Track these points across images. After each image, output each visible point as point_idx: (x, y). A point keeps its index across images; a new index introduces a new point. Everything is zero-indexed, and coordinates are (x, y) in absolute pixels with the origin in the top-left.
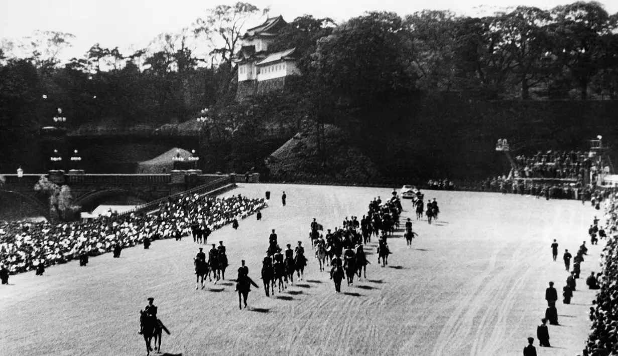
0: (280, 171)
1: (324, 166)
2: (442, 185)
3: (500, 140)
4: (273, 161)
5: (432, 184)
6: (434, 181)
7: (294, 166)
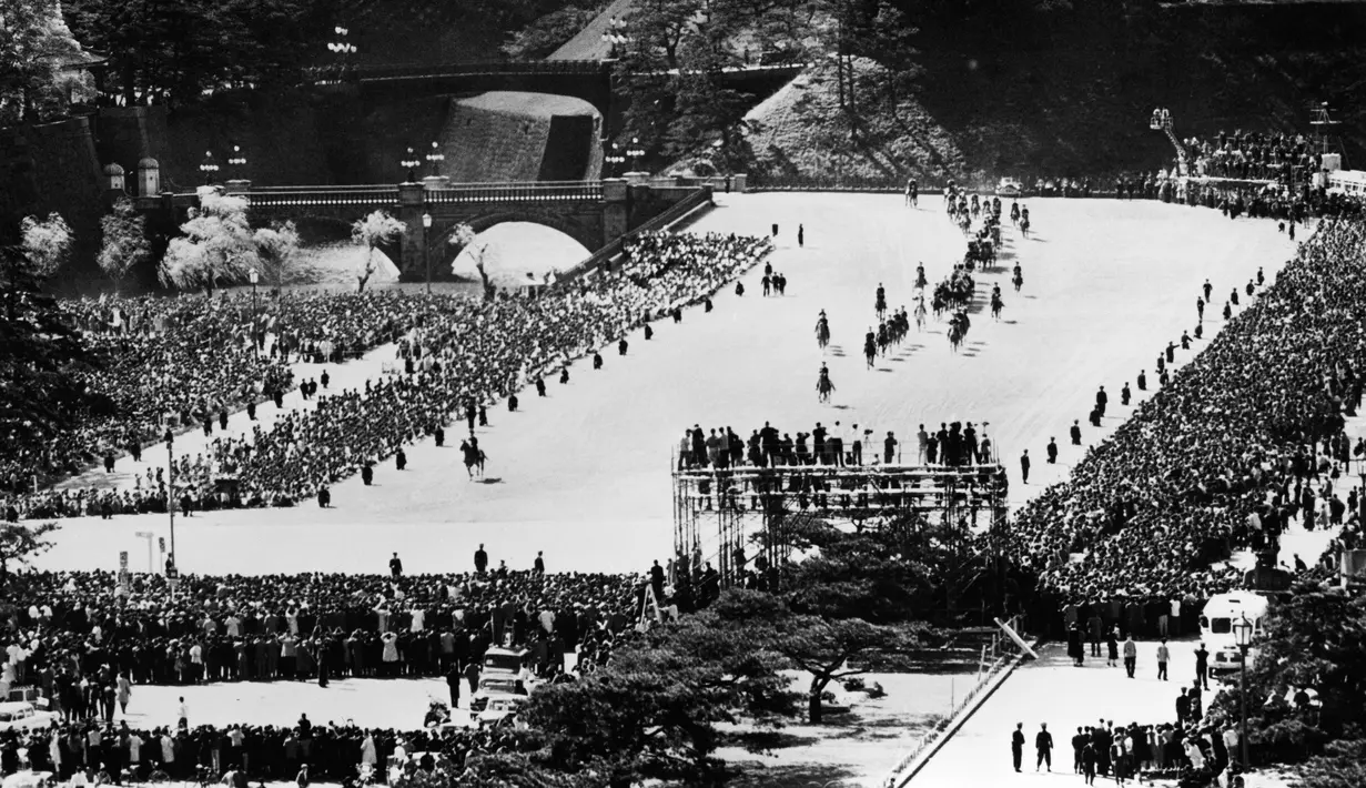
0: (771, 148)
1: (852, 138)
2: (1059, 188)
3: (1157, 110)
4: (757, 128)
5: (1043, 187)
6: (1045, 181)
7: (796, 138)
